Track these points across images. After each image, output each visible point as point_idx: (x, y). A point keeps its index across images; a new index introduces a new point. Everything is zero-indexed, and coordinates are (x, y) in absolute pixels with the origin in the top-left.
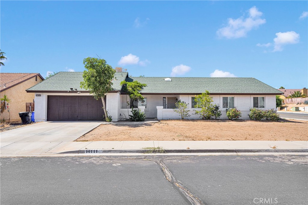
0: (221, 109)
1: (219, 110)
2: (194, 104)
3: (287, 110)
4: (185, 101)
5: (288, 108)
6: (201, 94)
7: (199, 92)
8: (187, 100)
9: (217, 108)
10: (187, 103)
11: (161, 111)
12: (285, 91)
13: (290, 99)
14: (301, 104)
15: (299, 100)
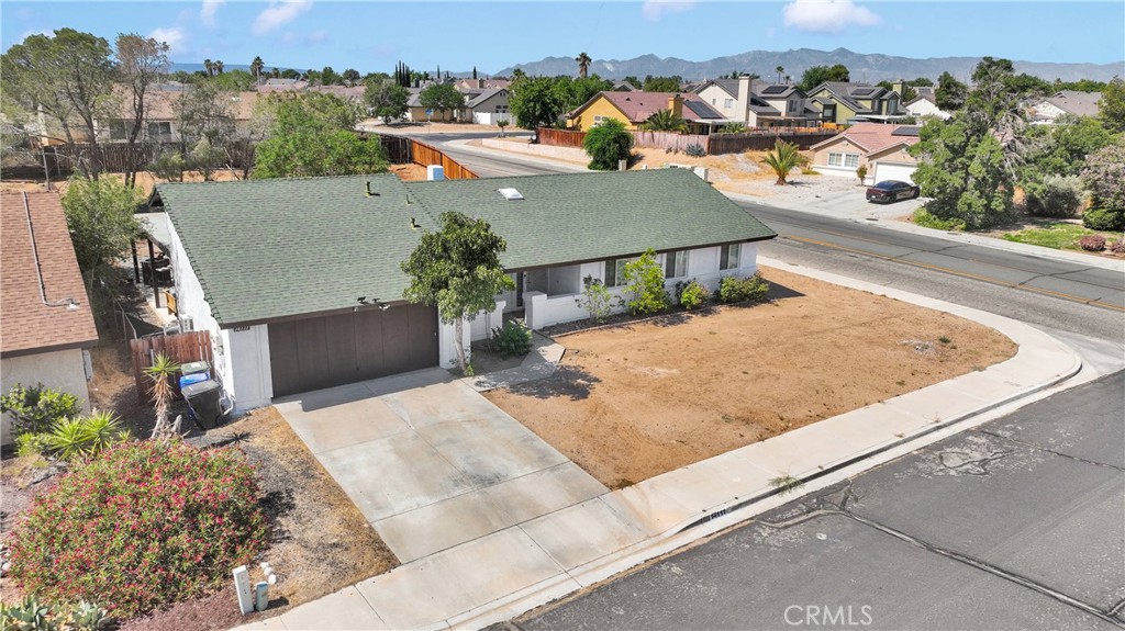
5: (640, 165)
12: (628, 99)
13: (648, 134)
14: (676, 152)
15: (672, 138)
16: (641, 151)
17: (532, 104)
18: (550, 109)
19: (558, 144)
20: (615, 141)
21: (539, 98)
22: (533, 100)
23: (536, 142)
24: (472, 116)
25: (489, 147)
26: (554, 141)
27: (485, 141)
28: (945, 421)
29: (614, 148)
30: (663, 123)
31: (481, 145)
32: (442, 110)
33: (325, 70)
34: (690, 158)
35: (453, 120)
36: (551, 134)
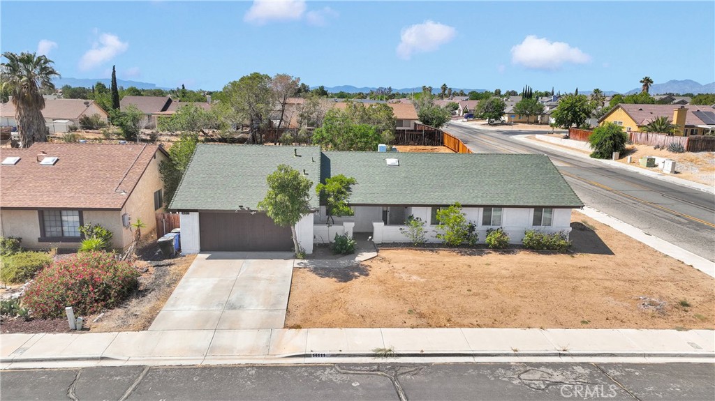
0: (480, 228)
1: (474, 233)
2: (435, 222)
3: (630, 162)
4: (419, 216)
5: (633, 156)
6: (447, 206)
7: (444, 203)
8: (424, 215)
9: (472, 228)
10: (423, 221)
11: (381, 231)
12: (641, 109)
13: (644, 135)
14: (663, 148)
15: (661, 138)
16: (636, 146)
17: (566, 112)
18: (579, 116)
19: (580, 140)
20: (611, 138)
21: (571, 108)
22: (566, 110)
23: (567, 137)
24: (548, 120)
25: (539, 140)
26: (578, 137)
27: (537, 136)
28: (571, 352)
29: (609, 143)
30: (658, 127)
31: (535, 139)
32: (528, 115)
33: (496, 91)
34: (671, 153)
35: (536, 122)
36: (577, 133)
